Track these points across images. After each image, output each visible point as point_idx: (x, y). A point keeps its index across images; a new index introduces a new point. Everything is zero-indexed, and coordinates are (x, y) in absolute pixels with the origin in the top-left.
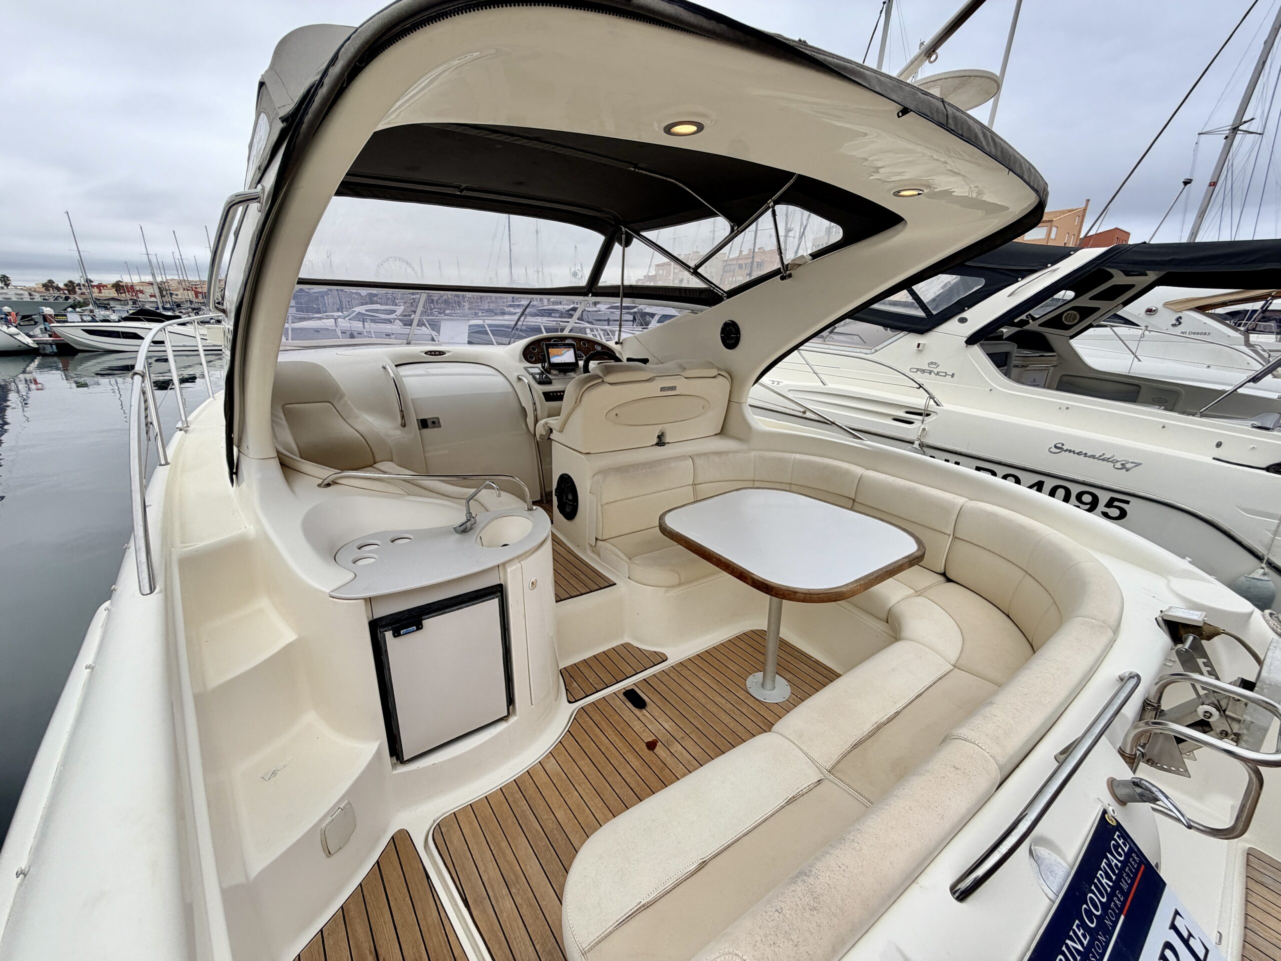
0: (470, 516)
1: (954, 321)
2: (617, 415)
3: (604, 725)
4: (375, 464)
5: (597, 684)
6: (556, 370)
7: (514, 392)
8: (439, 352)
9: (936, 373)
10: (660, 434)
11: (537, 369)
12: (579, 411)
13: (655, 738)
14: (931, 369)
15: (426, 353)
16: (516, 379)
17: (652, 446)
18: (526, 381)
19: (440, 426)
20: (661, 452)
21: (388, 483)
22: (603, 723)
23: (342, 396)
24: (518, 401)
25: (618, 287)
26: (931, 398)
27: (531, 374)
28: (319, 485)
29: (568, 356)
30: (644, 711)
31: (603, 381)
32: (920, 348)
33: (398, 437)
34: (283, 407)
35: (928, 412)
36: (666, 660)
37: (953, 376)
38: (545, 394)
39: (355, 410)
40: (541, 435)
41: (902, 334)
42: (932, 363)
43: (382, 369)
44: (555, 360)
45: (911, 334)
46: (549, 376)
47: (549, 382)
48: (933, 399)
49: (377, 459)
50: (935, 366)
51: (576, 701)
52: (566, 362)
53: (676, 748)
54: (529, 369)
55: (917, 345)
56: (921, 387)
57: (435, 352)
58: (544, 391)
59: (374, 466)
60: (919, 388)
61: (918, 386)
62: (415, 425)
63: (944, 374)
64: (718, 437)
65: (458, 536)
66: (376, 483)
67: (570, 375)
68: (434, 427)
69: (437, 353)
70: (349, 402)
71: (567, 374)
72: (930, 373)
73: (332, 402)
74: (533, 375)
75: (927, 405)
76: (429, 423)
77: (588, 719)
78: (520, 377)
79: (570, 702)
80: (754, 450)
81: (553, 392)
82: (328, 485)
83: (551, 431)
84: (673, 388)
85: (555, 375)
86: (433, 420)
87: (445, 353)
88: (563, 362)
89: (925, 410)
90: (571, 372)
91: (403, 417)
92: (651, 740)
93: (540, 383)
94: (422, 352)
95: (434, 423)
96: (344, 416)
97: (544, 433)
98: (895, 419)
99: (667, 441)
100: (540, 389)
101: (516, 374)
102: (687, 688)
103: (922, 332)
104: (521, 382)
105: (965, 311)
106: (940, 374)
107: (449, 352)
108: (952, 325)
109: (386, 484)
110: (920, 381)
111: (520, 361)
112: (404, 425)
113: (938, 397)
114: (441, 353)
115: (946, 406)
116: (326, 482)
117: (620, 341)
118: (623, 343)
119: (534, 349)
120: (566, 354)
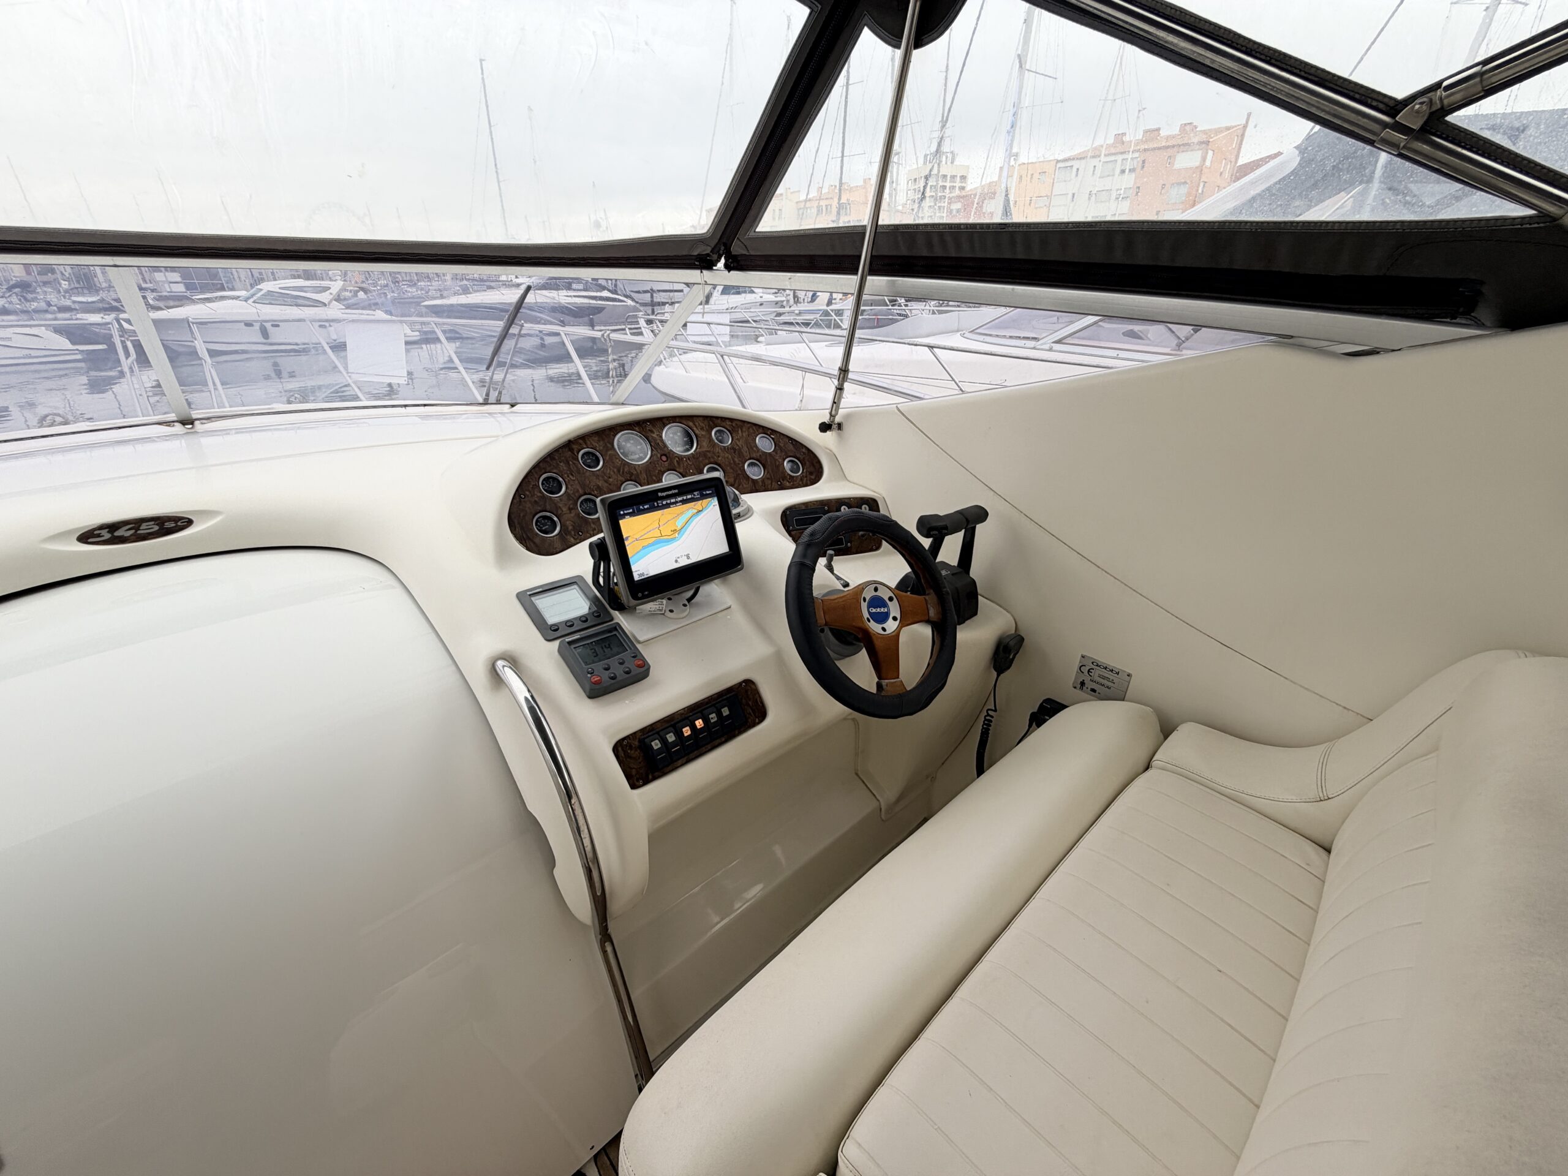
8: (160, 521)
16: (483, 671)
25: (854, 235)
27: (554, 634)
52: (695, 558)
58: (621, 733)
69: (144, 529)
78: (499, 667)
81: (661, 729)
87: (189, 522)
101: (485, 645)
107: (209, 514)
114: (169, 525)
117: (838, 419)
118: (845, 427)
119: (553, 486)
120: (694, 522)
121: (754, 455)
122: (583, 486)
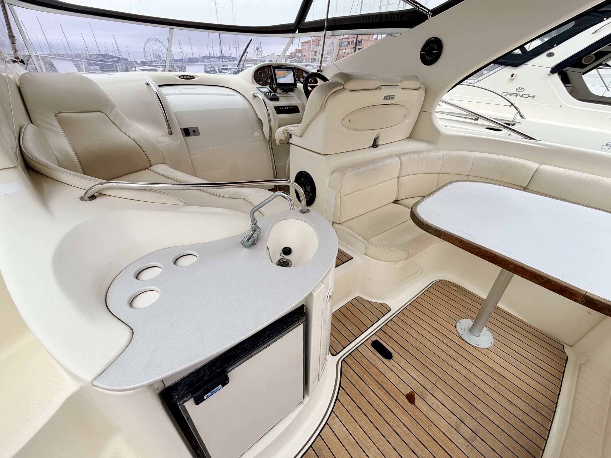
0: (255, 227)
1: (544, 56)
2: (350, 120)
3: (366, 377)
4: (151, 166)
5: (348, 336)
6: (281, 89)
7: (251, 107)
8: (190, 76)
9: (521, 95)
10: (376, 138)
11: (266, 89)
12: (322, 118)
13: (411, 390)
14: (518, 93)
15: (180, 77)
16: (252, 96)
17: (369, 147)
18: (261, 97)
19: (199, 134)
20: (376, 152)
21: (162, 193)
22: (365, 376)
23: (113, 107)
24: (254, 113)
26: (518, 113)
27: (263, 93)
28: (82, 198)
29: (288, 78)
30: (392, 360)
31: (343, 88)
32: (513, 77)
33: (167, 143)
34: (56, 115)
35: (514, 123)
36: (390, 310)
37: (533, 97)
38: (277, 108)
39: (127, 120)
40: (281, 140)
41: (500, 68)
42: (519, 88)
43: (146, 86)
44: (281, 81)
45: (508, 66)
46: (276, 94)
47: (277, 99)
48: (520, 114)
49: (152, 162)
50: (521, 91)
51: (337, 354)
52: (288, 82)
53: (431, 399)
54: (261, 89)
55: (511, 75)
56: (512, 105)
57: (187, 76)
58: (275, 106)
59: (150, 168)
60: (511, 106)
61: (511, 105)
62: (180, 134)
63: (527, 96)
64: (407, 140)
65: (246, 250)
66: (148, 194)
67: (290, 94)
68: (195, 135)
69: (188, 77)
70: (120, 113)
71: (289, 93)
72: (517, 96)
73: (105, 112)
74: (264, 93)
75: (514, 118)
76: (191, 131)
77: (352, 373)
78: (255, 94)
79: (333, 355)
80: (441, 150)
81: (281, 107)
82: (93, 197)
83: (291, 136)
84: (392, 97)
85: (280, 94)
86: (194, 129)
87: (194, 78)
88: (286, 82)
89: (513, 121)
90: (290, 92)
91: (169, 127)
92: (408, 393)
93: (271, 99)
94: (176, 76)
95: (194, 131)
96: (117, 125)
97: (284, 138)
98: (487, 128)
99: (379, 144)
100: (272, 104)
101: (252, 93)
102: (415, 336)
103: (516, 65)
104: (256, 99)
105: (554, 47)
106: (524, 96)
107: (197, 76)
108: (542, 59)
109: (159, 195)
110: (512, 101)
111: (253, 82)
112: (171, 133)
113: (523, 113)
114: (191, 77)
115: (528, 118)
116: (90, 194)
117: (321, 69)
118: (323, 71)
119: (261, 74)
120: (288, 76)
121: (302, 77)
122: (267, 75)
